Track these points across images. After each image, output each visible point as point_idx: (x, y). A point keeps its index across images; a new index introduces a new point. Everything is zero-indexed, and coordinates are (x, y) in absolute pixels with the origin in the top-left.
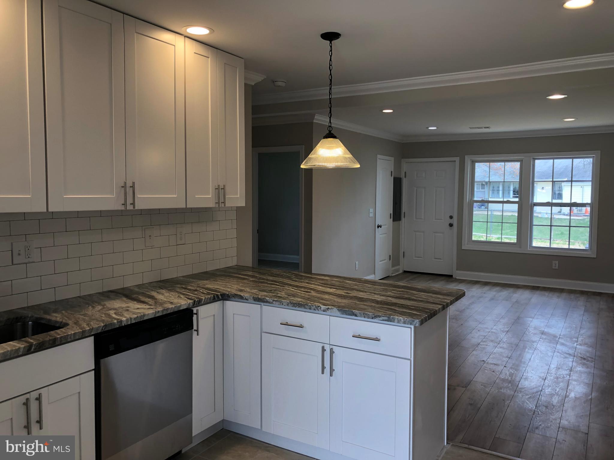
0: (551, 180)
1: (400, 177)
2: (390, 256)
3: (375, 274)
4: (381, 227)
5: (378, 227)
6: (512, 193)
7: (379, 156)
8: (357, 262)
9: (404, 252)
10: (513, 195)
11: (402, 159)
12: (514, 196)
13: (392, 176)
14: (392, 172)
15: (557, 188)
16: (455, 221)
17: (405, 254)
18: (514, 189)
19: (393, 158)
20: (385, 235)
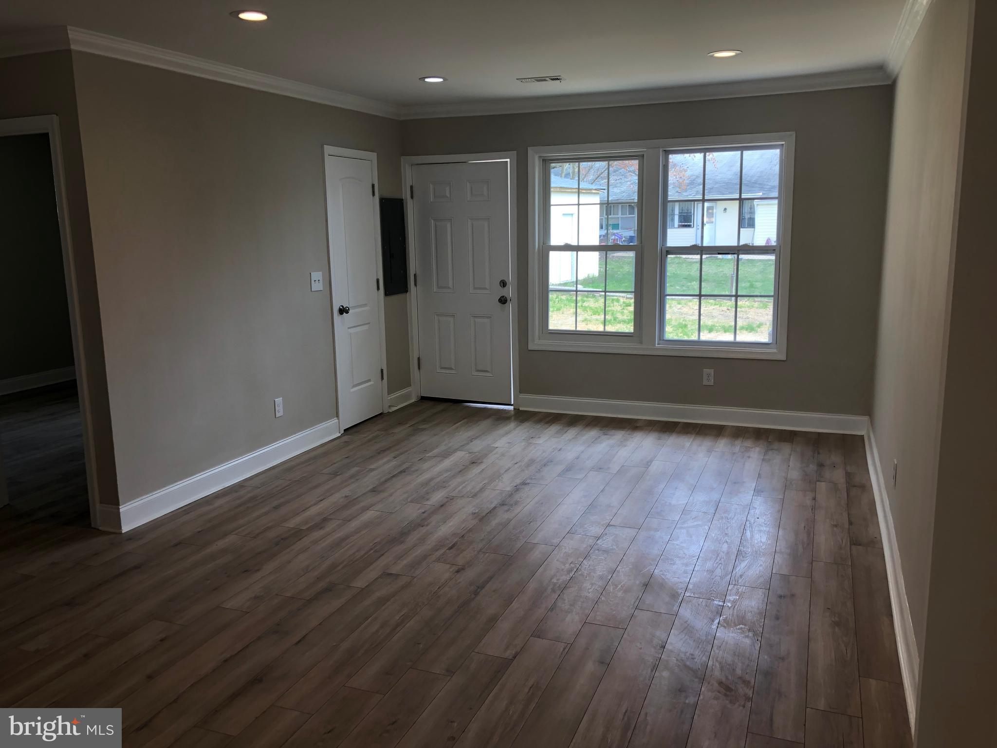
0: (737, 196)
1: (399, 197)
2: (382, 371)
3: (338, 416)
4: (347, 312)
5: (343, 311)
6: (676, 218)
7: (328, 149)
8: (279, 401)
9: (419, 359)
10: (679, 223)
11: (403, 159)
12: (681, 224)
13: (374, 194)
14: (373, 186)
15: (746, 209)
16: (510, 292)
17: (421, 361)
18: (679, 213)
19: (375, 154)
20: (366, 327)
